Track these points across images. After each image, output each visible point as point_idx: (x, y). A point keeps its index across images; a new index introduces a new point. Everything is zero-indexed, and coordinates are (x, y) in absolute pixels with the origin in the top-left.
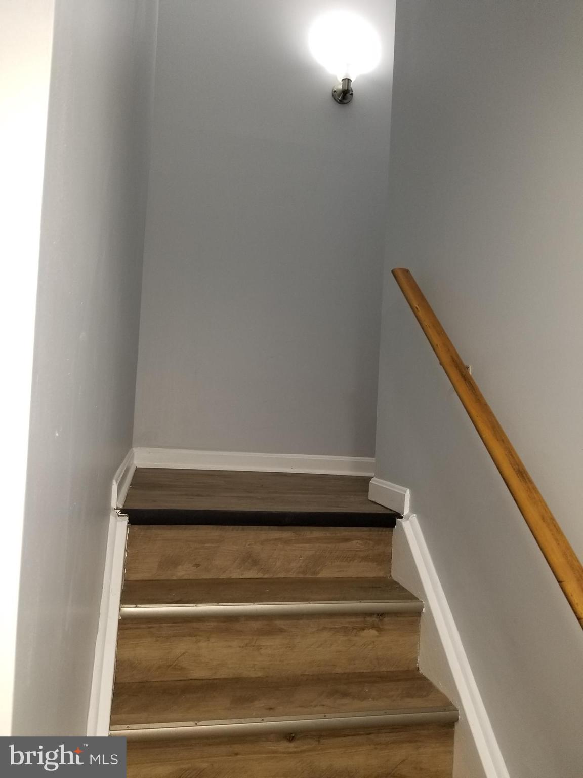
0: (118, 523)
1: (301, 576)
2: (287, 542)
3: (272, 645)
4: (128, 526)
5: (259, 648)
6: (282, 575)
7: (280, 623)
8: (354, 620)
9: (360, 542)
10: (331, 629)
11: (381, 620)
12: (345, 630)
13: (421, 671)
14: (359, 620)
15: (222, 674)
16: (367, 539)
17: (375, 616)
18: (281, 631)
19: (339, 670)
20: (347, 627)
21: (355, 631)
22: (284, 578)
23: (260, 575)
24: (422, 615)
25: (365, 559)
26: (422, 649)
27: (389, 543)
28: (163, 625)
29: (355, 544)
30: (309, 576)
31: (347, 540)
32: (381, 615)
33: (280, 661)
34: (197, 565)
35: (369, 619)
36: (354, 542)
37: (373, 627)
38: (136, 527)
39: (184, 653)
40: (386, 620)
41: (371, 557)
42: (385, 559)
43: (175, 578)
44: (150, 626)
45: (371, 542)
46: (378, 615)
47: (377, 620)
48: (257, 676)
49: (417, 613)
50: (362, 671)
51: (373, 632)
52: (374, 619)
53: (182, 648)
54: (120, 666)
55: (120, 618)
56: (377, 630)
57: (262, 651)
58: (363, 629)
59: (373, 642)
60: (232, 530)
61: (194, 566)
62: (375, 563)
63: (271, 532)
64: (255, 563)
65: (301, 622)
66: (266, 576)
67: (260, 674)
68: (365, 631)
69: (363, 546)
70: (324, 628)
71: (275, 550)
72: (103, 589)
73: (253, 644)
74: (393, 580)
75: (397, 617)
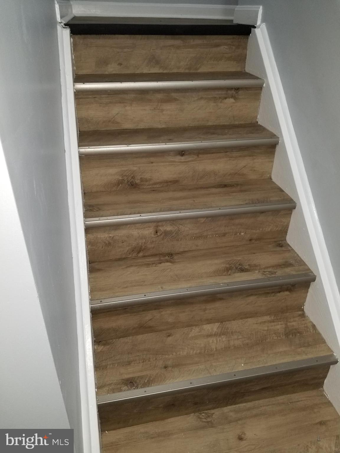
0: (63, 31)
1: (187, 71)
2: (178, 47)
3: (170, 109)
4: (71, 36)
5: (162, 110)
6: (175, 71)
7: (174, 95)
8: (220, 92)
9: (226, 47)
10: (206, 98)
11: (237, 93)
12: (215, 99)
13: (259, 123)
14: (224, 92)
15: (141, 126)
16: (231, 45)
17: (234, 90)
18: (176, 99)
19: (210, 123)
20: (216, 97)
21: (221, 100)
22: (176, 72)
23: (161, 71)
24: (263, 89)
25: (229, 59)
26: (261, 110)
27: (245, 48)
28: (103, 96)
29: (223, 48)
30: (192, 71)
31: (217, 46)
32: (237, 89)
33: (175, 118)
34: (120, 64)
35: (230, 92)
36: (222, 47)
37: (232, 97)
38: (77, 37)
39: (118, 114)
40: (240, 92)
41: (233, 58)
42: (242, 59)
43: (107, 73)
44: (94, 96)
45: (234, 47)
46: (235, 89)
47: (234, 93)
48: (162, 127)
49: (260, 88)
50: (224, 124)
51: (232, 100)
52: (233, 92)
53: (116, 110)
54: (80, 121)
55: (75, 91)
56: (235, 99)
57: (164, 112)
58: (226, 98)
59: (232, 106)
60: (141, 39)
61: (118, 65)
62: (235, 62)
63: (166, 40)
64: (157, 62)
65: (188, 94)
66: (165, 72)
67: (164, 126)
68: (227, 100)
69: (228, 50)
70: (202, 98)
71: (170, 53)
72: (61, 71)
73: (158, 108)
74: (246, 72)
75: (247, 90)
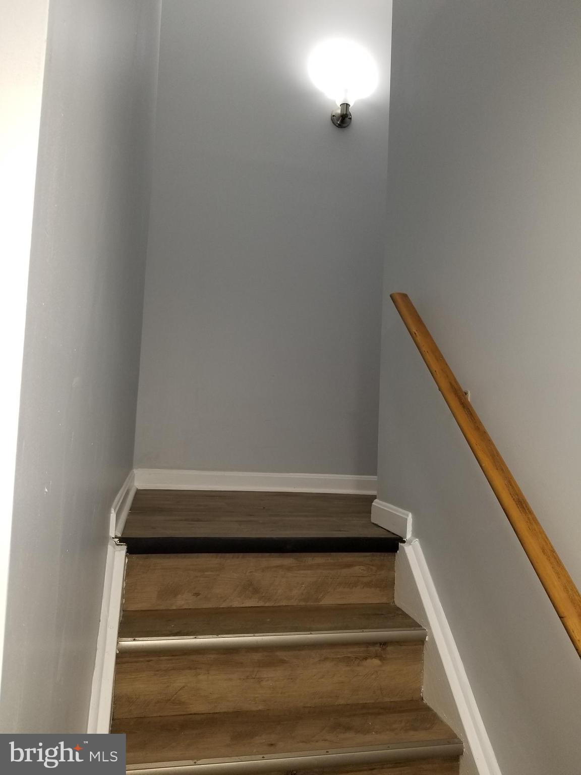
0: (116, 553)
1: (303, 604)
2: (289, 569)
3: (274, 678)
4: (126, 555)
5: (260, 680)
6: (284, 603)
7: (281, 654)
8: (356, 649)
9: (362, 567)
10: (333, 659)
11: (384, 649)
12: (347, 660)
13: (425, 701)
14: (363, 649)
15: (222, 708)
16: (369, 565)
17: (379, 645)
18: (283, 662)
19: (342, 701)
20: (349, 657)
21: (358, 661)
22: (285, 606)
23: (261, 604)
24: (426, 644)
25: (368, 585)
26: (426, 677)
27: (392, 569)
28: (162, 658)
29: (358, 570)
30: (310, 603)
31: (349, 566)
32: (384, 644)
33: (281, 693)
34: (197, 594)
35: (372, 649)
36: (357, 568)
37: (377, 656)
38: (134, 556)
39: (184, 687)
40: (389, 648)
41: (373, 583)
42: (388, 585)
43: (174, 608)
44: (147, 659)
45: (374, 568)
46: (381, 644)
47: (380, 649)
48: (258, 709)
49: (421, 641)
50: (365, 702)
51: (376, 662)
52: (377, 648)
53: (181, 681)
54: (117, 701)
55: (118, 652)
56: (380, 660)
57: (264, 683)
58: (366, 659)
59: (377, 672)
60: (233, 558)
61: (193, 595)
62: (378, 589)
63: (272, 559)
64: (256, 591)
65: (303, 653)
66: (267, 605)
67: (261, 707)
68: (369, 661)
69: (365, 572)
70: (326, 659)
71: (276, 577)
72: (101, 623)
73: (254, 676)
74: (396, 605)
75: (401, 645)
